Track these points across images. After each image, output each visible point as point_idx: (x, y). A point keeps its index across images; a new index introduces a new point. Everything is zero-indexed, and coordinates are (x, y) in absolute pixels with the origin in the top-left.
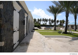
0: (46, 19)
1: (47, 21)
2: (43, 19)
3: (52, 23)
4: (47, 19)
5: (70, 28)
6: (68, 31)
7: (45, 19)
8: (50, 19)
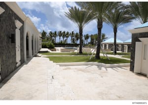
0: (66, 33)
1: (67, 37)
2: (61, 32)
3: (77, 40)
4: (68, 33)
5: (107, 49)
6: (101, 55)
7: (64, 32)
8: (73, 32)
